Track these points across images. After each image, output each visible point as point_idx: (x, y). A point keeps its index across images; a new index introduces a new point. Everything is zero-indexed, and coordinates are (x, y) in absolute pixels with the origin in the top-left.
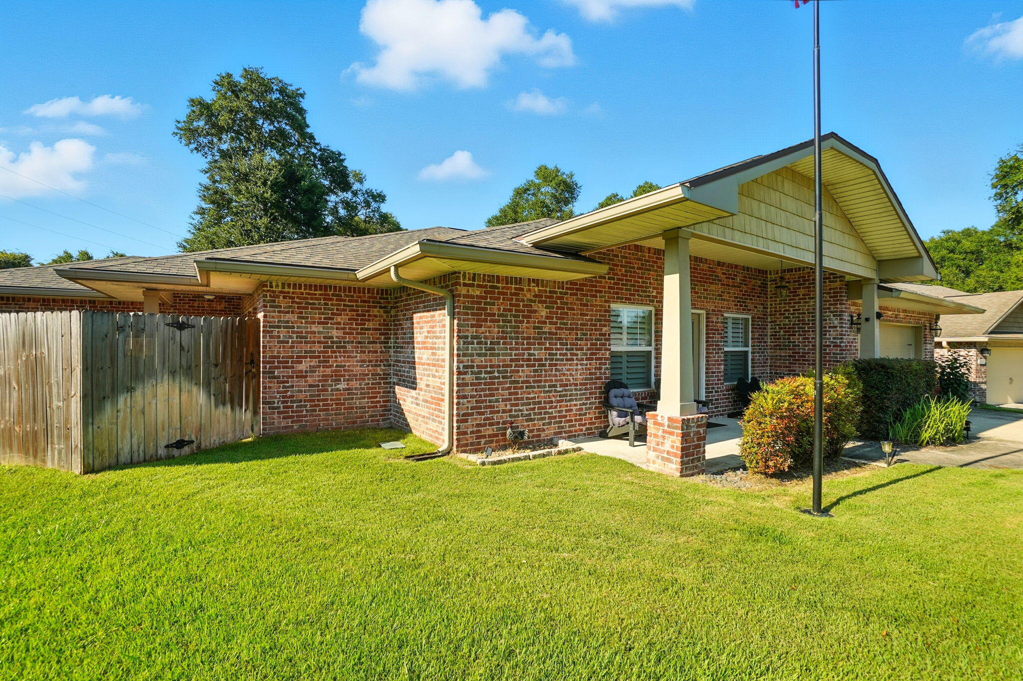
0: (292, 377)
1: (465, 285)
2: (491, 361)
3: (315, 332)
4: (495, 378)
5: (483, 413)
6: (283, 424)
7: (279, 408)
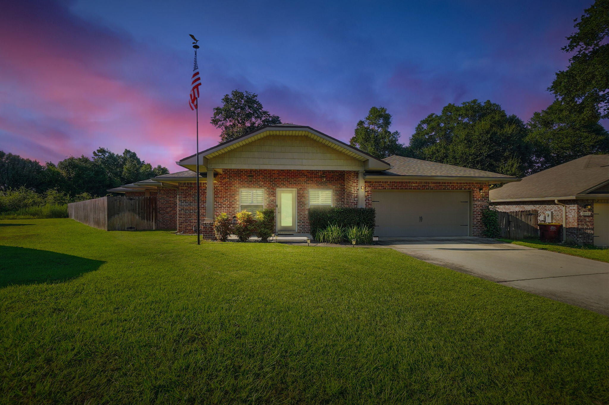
0: (165, 213)
1: (181, 186)
2: (190, 208)
3: (171, 201)
4: (191, 213)
5: (187, 223)
6: (163, 226)
7: (161, 222)
